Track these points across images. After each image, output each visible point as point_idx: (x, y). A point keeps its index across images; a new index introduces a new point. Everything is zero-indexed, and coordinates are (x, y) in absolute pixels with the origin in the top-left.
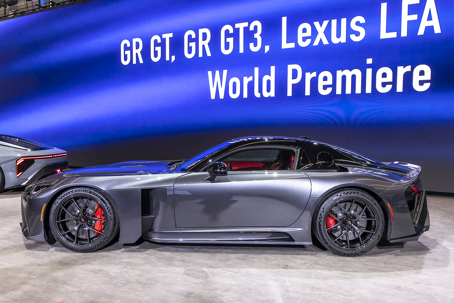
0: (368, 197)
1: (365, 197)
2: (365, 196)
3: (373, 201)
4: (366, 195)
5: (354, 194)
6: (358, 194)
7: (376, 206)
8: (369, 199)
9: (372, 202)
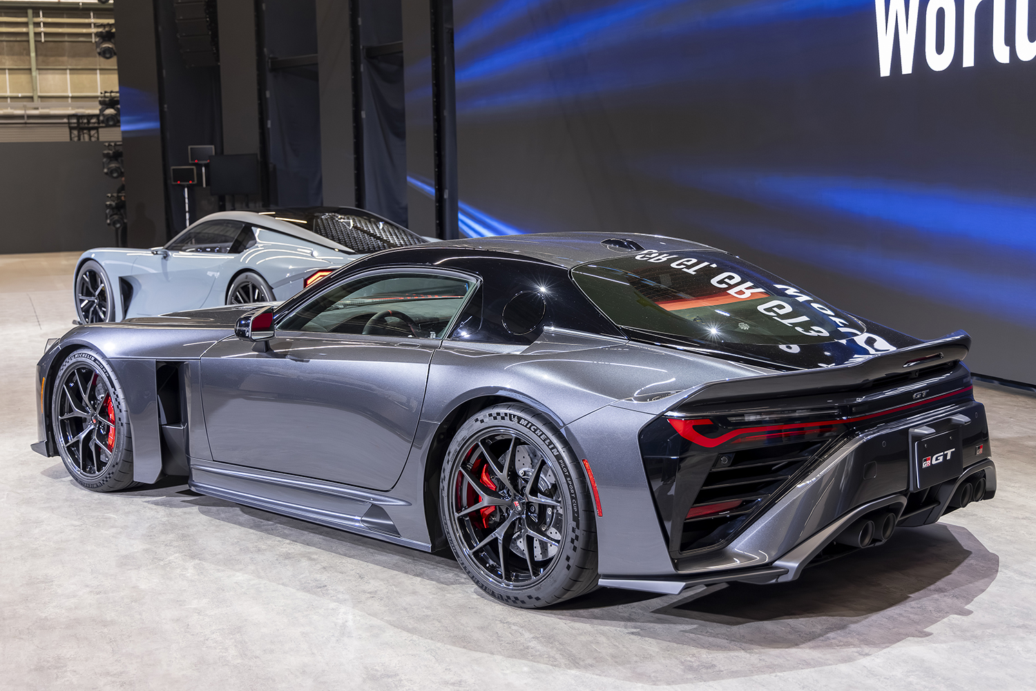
0: (543, 433)
1: (534, 432)
2: (536, 430)
3: (553, 448)
4: (538, 428)
5: (511, 420)
6: (519, 423)
7: (560, 463)
8: (544, 441)
9: (551, 449)
